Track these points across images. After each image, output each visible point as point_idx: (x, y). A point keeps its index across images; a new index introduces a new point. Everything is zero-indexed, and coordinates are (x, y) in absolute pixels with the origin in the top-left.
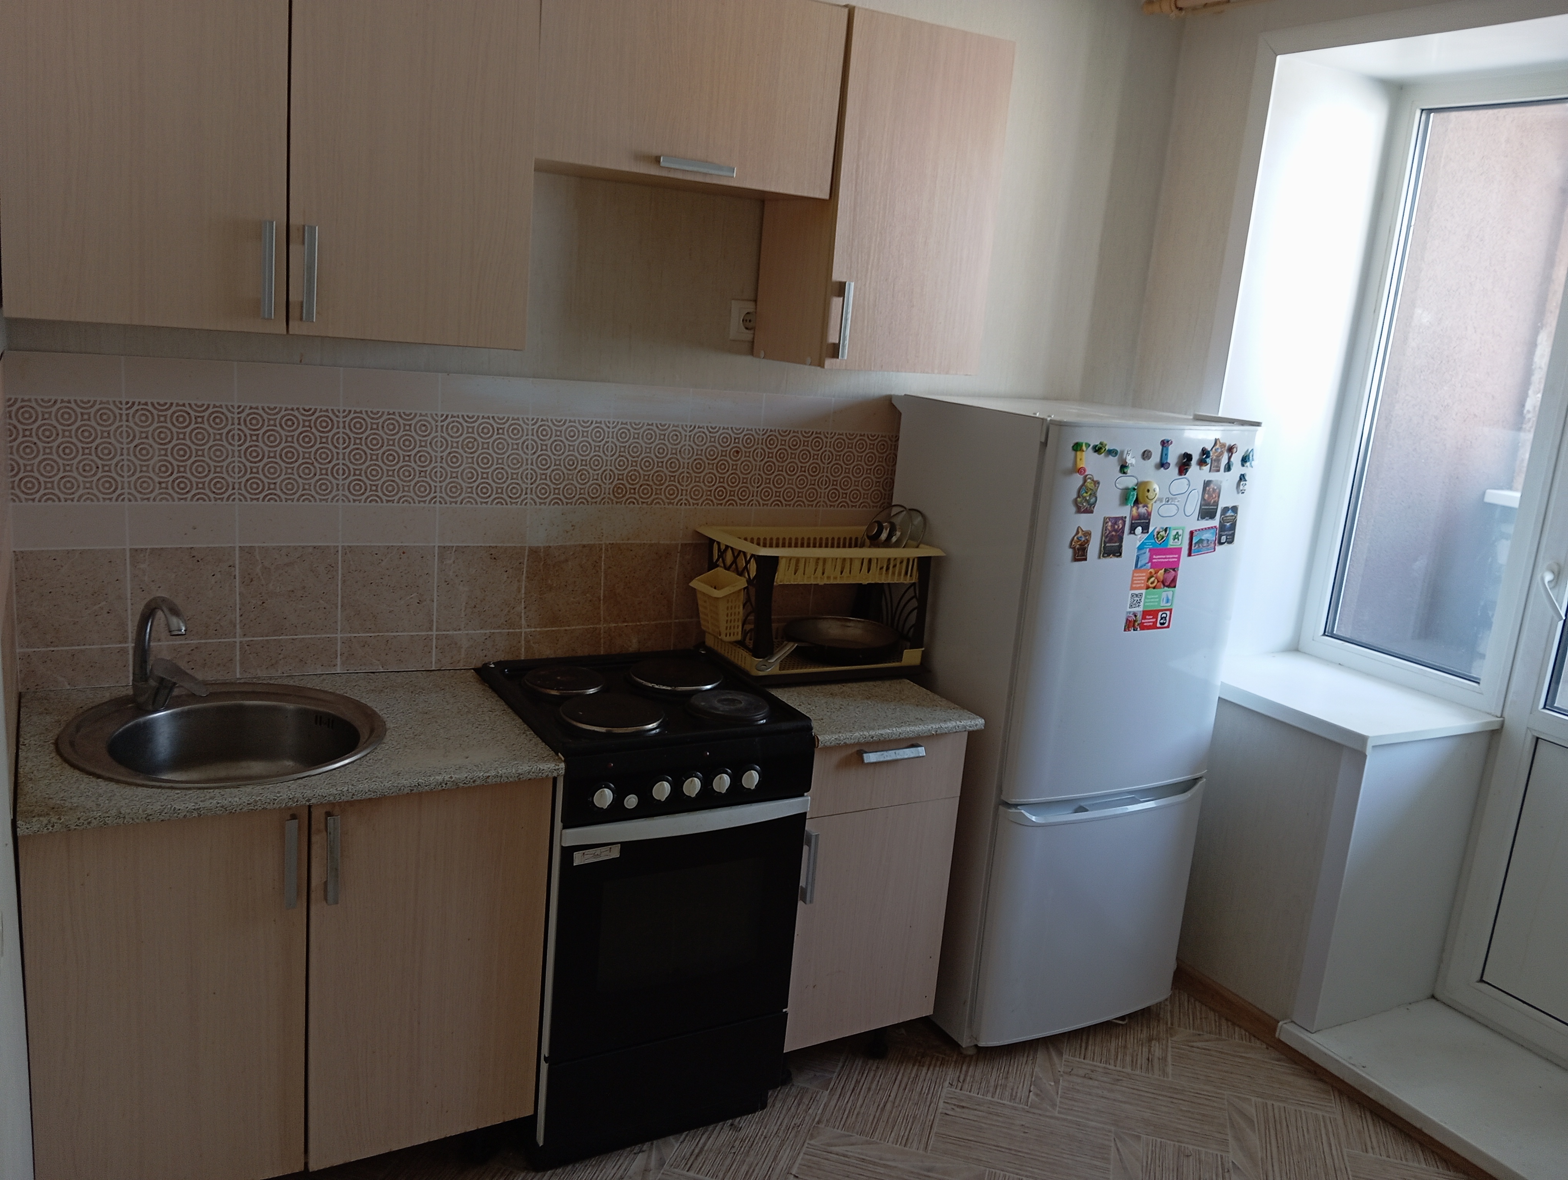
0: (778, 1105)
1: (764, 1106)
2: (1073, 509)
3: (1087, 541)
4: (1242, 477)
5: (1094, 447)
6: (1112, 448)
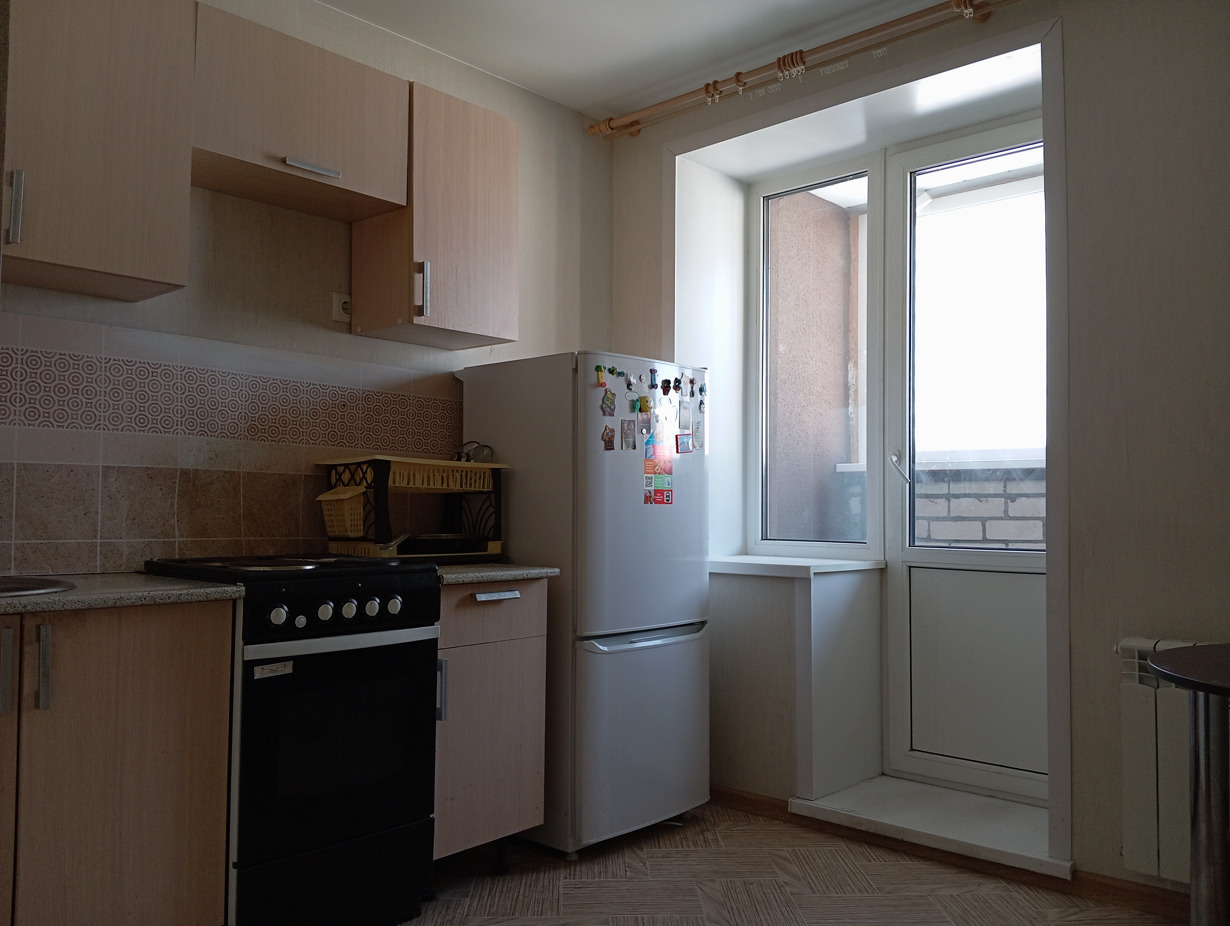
0: (430, 912)
1: (418, 914)
2: (601, 413)
3: (613, 436)
4: (702, 403)
5: (609, 370)
6: (620, 371)
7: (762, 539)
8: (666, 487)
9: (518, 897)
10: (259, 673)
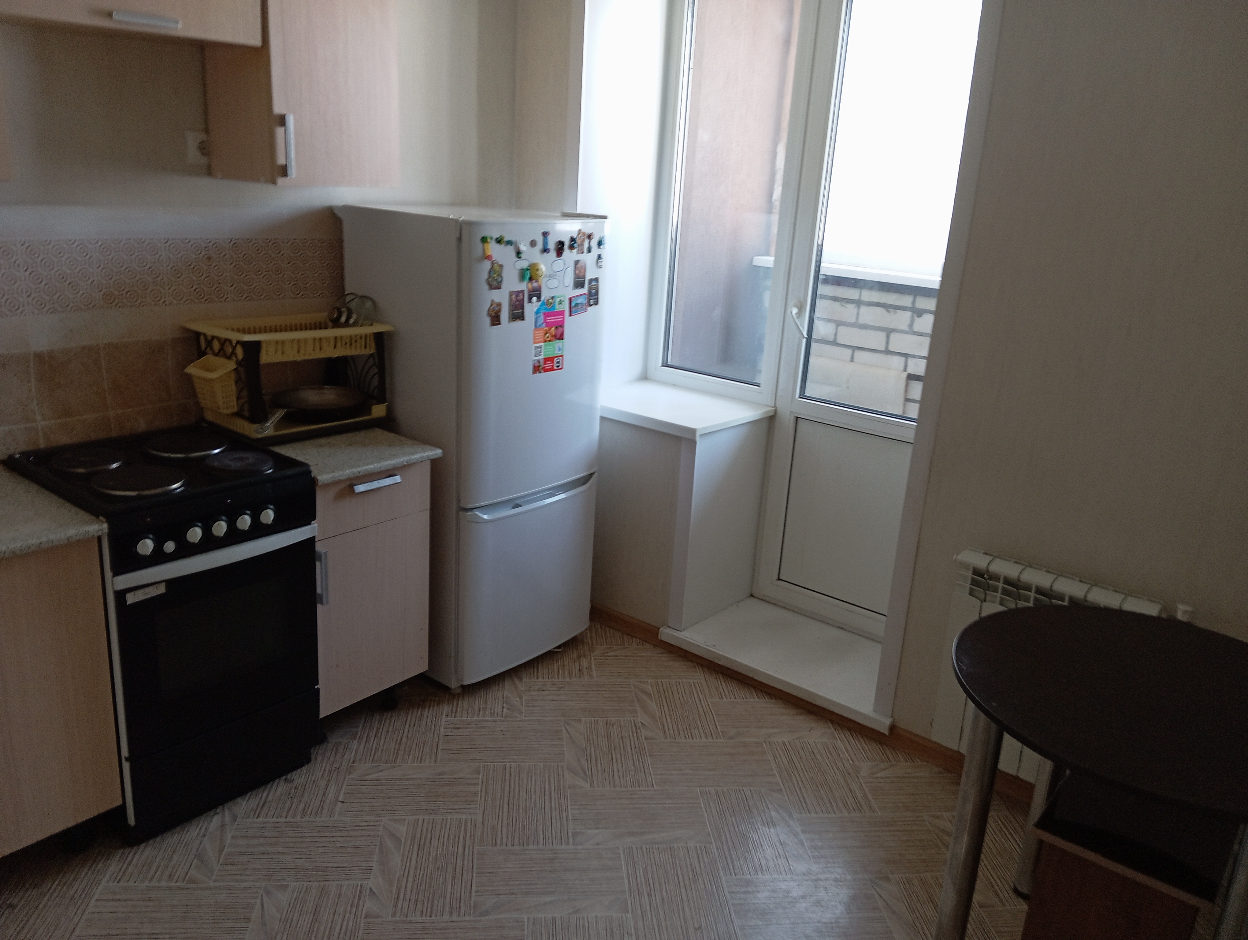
0: (319, 758)
1: (308, 761)
2: (486, 287)
3: (500, 311)
4: (599, 257)
5: (497, 239)
6: (509, 239)
7: (662, 365)
8: (557, 353)
9: (401, 739)
10: (131, 599)
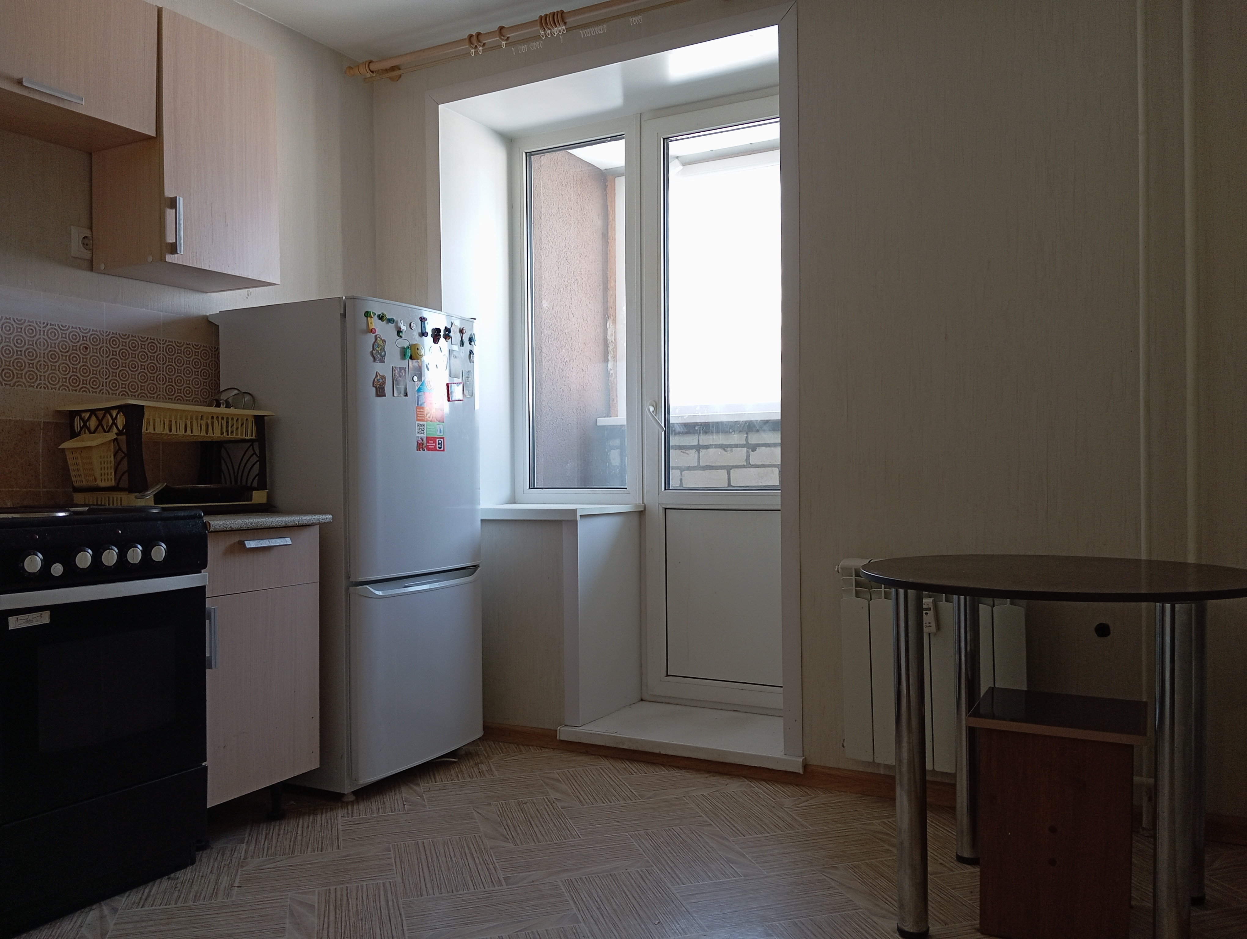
1: (193, 862)
3: (384, 383)
4: (471, 352)
5: (379, 316)
6: (390, 318)
7: (530, 488)
8: (438, 434)
9: (296, 838)
10: (14, 623)
